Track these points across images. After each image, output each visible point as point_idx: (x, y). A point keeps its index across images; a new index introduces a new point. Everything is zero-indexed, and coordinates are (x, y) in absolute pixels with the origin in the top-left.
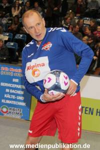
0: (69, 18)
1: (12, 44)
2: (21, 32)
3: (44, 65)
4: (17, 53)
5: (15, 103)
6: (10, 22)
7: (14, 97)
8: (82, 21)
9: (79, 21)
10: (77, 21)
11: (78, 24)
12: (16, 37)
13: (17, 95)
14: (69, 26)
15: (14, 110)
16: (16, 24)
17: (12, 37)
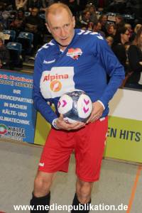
0: (88, 13)
1: (15, 45)
2: (26, 29)
3: (67, 77)
4: (21, 57)
5: (15, 120)
6: (13, 16)
7: (14, 113)
8: (105, 16)
9: (101, 18)
10: (99, 16)
11: (100, 20)
12: (20, 36)
13: (18, 110)
14: (88, 23)
15: (14, 130)
16: (20, 19)
17: (15, 36)
